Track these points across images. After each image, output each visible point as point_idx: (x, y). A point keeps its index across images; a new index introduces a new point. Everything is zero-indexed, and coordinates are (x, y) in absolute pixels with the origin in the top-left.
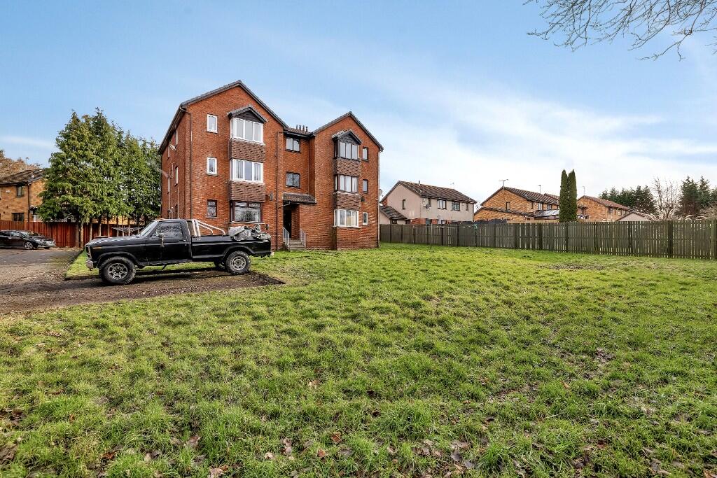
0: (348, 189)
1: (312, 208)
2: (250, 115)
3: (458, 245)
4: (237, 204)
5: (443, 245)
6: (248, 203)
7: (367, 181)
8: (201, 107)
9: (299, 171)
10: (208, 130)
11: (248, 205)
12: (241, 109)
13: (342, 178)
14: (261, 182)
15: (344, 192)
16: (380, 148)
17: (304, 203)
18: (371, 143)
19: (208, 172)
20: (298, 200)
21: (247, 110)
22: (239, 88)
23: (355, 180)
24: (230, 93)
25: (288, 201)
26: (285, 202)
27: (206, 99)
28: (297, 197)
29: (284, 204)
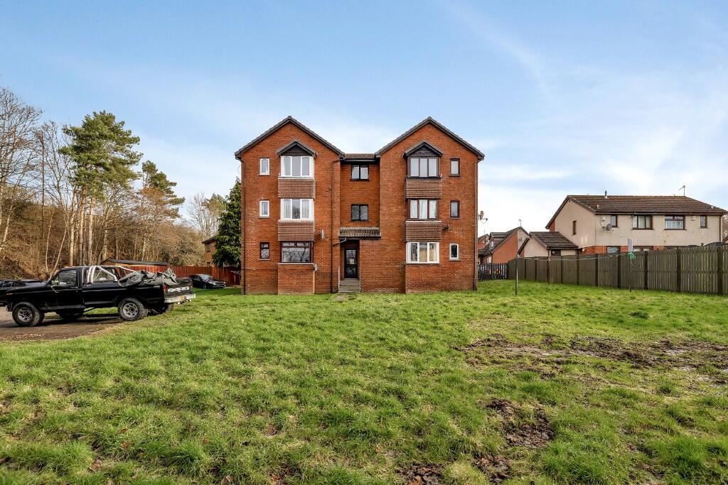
0: (423, 215)
1: (376, 243)
2: (296, 150)
3: (619, 287)
4: (285, 245)
5: (597, 285)
6: (296, 242)
7: (458, 202)
8: (254, 152)
9: (366, 202)
10: (261, 174)
11: (296, 244)
12: (287, 145)
13: (413, 204)
14: (311, 218)
15: (417, 219)
16: (478, 156)
17: (365, 238)
18: (464, 151)
19: (261, 215)
20: (359, 235)
21: (293, 145)
22: (290, 125)
23: (433, 204)
24: (282, 131)
25: (344, 237)
26: (341, 238)
27: (258, 144)
28: (359, 231)
29: (341, 240)
